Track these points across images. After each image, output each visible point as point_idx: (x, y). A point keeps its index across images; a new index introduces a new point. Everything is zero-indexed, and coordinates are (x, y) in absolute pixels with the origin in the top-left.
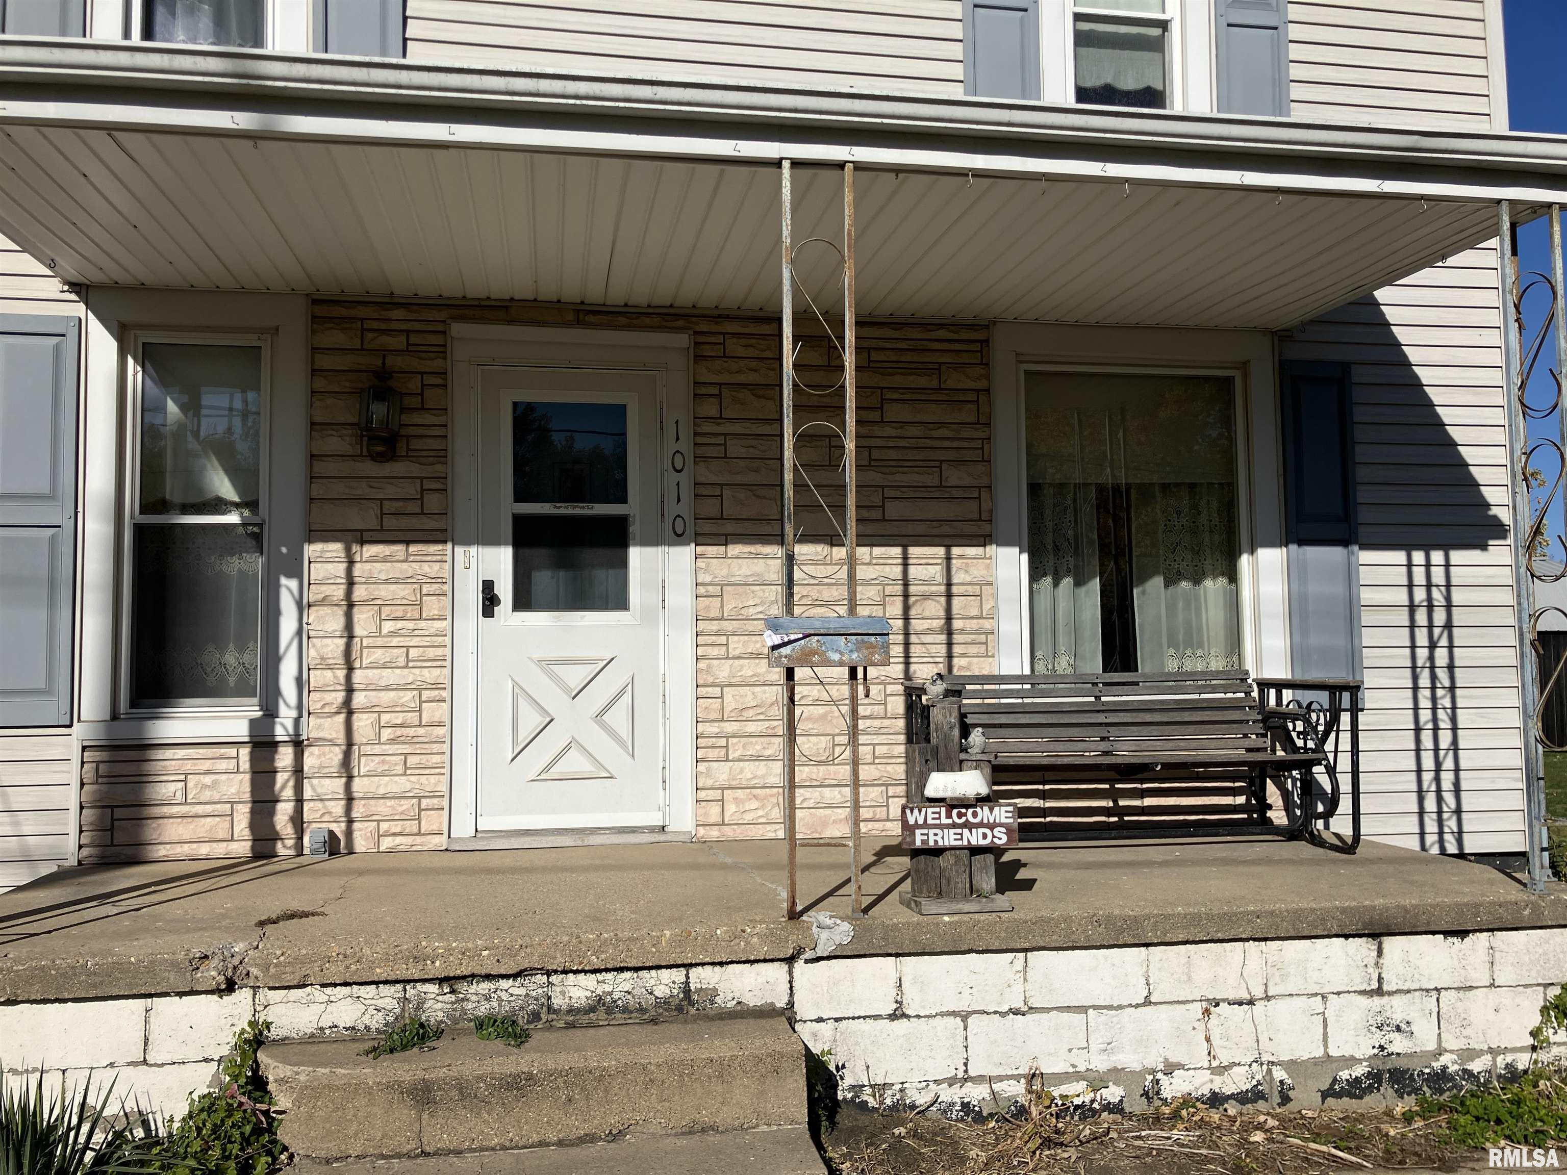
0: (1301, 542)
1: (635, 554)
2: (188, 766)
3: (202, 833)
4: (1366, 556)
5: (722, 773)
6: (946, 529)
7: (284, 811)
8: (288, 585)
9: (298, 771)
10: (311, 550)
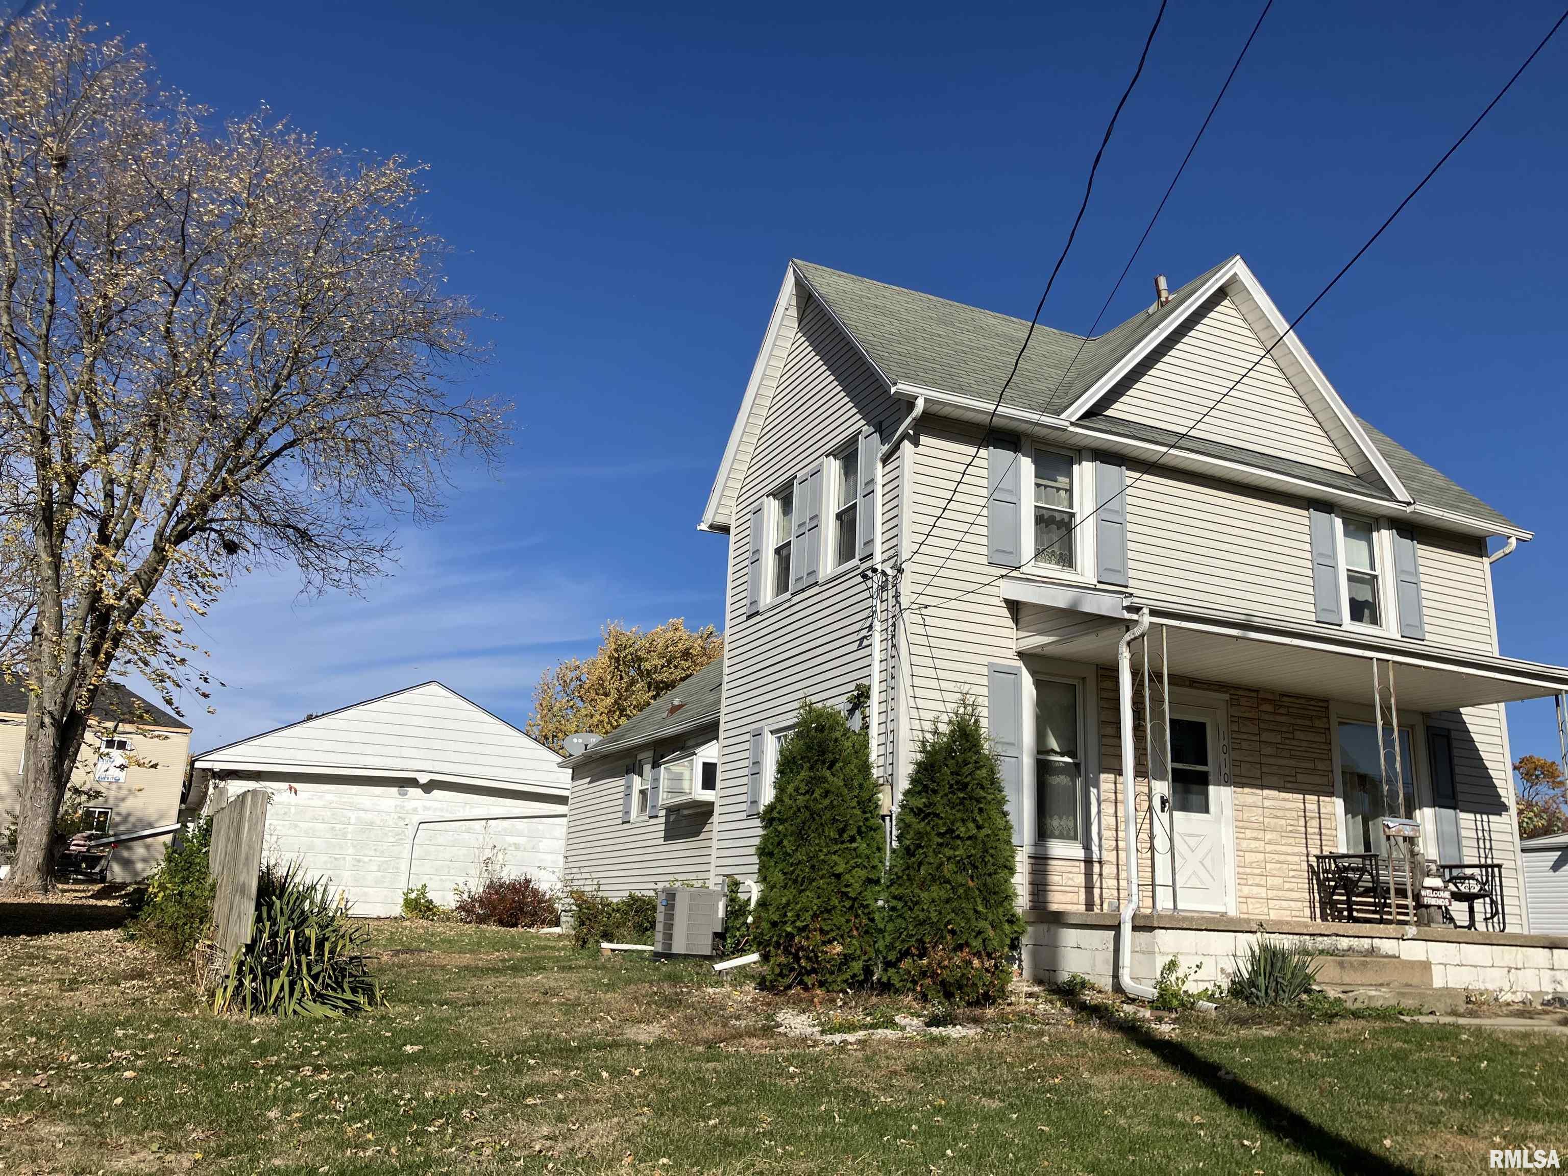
0: (1440, 807)
1: (1211, 789)
2: (1064, 869)
3: (1068, 900)
4: (1463, 815)
5: (1246, 890)
6: (1318, 788)
7: (1097, 892)
8: (1093, 791)
9: (1101, 875)
10: (1103, 776)
